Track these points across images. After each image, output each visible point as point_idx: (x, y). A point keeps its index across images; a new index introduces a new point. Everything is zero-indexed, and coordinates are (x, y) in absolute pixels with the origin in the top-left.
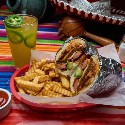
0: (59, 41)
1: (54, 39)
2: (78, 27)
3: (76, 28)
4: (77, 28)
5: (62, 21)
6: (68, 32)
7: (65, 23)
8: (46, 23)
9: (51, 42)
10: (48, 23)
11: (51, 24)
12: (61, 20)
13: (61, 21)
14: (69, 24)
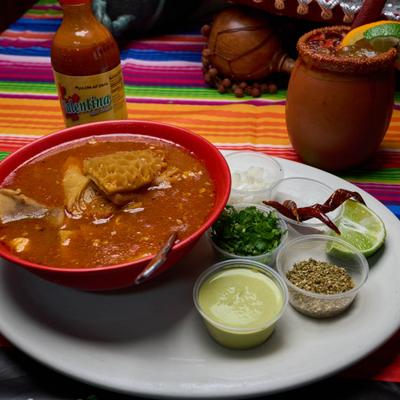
0: (202, 90)
1: (189, 85)
2: (257, 44)
3: (253, 47)
4: (256, 48)
5: (211, 26)
6: (230, 62)
7: (219, 34)
8: (174, 36)
9: (179, 95)
10: (181, 36)
11: (188, 36)
12: (208, 23)
13: (206, 27)
14: (228, 36)
